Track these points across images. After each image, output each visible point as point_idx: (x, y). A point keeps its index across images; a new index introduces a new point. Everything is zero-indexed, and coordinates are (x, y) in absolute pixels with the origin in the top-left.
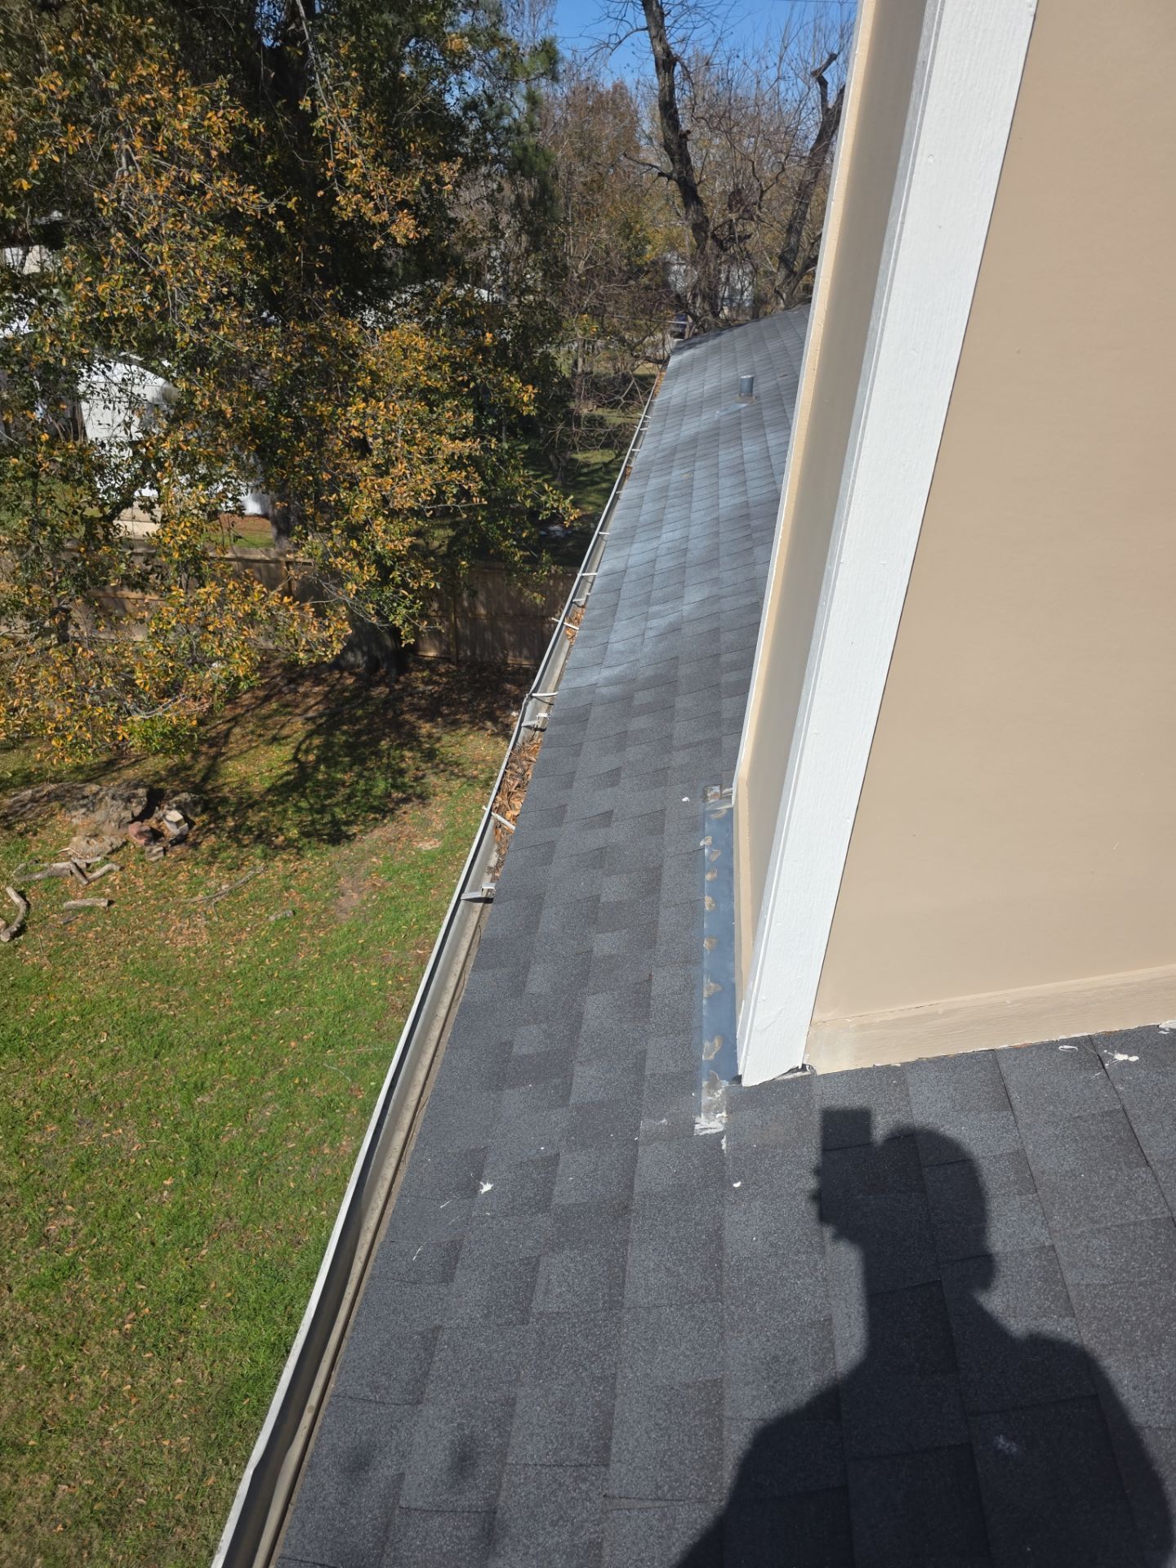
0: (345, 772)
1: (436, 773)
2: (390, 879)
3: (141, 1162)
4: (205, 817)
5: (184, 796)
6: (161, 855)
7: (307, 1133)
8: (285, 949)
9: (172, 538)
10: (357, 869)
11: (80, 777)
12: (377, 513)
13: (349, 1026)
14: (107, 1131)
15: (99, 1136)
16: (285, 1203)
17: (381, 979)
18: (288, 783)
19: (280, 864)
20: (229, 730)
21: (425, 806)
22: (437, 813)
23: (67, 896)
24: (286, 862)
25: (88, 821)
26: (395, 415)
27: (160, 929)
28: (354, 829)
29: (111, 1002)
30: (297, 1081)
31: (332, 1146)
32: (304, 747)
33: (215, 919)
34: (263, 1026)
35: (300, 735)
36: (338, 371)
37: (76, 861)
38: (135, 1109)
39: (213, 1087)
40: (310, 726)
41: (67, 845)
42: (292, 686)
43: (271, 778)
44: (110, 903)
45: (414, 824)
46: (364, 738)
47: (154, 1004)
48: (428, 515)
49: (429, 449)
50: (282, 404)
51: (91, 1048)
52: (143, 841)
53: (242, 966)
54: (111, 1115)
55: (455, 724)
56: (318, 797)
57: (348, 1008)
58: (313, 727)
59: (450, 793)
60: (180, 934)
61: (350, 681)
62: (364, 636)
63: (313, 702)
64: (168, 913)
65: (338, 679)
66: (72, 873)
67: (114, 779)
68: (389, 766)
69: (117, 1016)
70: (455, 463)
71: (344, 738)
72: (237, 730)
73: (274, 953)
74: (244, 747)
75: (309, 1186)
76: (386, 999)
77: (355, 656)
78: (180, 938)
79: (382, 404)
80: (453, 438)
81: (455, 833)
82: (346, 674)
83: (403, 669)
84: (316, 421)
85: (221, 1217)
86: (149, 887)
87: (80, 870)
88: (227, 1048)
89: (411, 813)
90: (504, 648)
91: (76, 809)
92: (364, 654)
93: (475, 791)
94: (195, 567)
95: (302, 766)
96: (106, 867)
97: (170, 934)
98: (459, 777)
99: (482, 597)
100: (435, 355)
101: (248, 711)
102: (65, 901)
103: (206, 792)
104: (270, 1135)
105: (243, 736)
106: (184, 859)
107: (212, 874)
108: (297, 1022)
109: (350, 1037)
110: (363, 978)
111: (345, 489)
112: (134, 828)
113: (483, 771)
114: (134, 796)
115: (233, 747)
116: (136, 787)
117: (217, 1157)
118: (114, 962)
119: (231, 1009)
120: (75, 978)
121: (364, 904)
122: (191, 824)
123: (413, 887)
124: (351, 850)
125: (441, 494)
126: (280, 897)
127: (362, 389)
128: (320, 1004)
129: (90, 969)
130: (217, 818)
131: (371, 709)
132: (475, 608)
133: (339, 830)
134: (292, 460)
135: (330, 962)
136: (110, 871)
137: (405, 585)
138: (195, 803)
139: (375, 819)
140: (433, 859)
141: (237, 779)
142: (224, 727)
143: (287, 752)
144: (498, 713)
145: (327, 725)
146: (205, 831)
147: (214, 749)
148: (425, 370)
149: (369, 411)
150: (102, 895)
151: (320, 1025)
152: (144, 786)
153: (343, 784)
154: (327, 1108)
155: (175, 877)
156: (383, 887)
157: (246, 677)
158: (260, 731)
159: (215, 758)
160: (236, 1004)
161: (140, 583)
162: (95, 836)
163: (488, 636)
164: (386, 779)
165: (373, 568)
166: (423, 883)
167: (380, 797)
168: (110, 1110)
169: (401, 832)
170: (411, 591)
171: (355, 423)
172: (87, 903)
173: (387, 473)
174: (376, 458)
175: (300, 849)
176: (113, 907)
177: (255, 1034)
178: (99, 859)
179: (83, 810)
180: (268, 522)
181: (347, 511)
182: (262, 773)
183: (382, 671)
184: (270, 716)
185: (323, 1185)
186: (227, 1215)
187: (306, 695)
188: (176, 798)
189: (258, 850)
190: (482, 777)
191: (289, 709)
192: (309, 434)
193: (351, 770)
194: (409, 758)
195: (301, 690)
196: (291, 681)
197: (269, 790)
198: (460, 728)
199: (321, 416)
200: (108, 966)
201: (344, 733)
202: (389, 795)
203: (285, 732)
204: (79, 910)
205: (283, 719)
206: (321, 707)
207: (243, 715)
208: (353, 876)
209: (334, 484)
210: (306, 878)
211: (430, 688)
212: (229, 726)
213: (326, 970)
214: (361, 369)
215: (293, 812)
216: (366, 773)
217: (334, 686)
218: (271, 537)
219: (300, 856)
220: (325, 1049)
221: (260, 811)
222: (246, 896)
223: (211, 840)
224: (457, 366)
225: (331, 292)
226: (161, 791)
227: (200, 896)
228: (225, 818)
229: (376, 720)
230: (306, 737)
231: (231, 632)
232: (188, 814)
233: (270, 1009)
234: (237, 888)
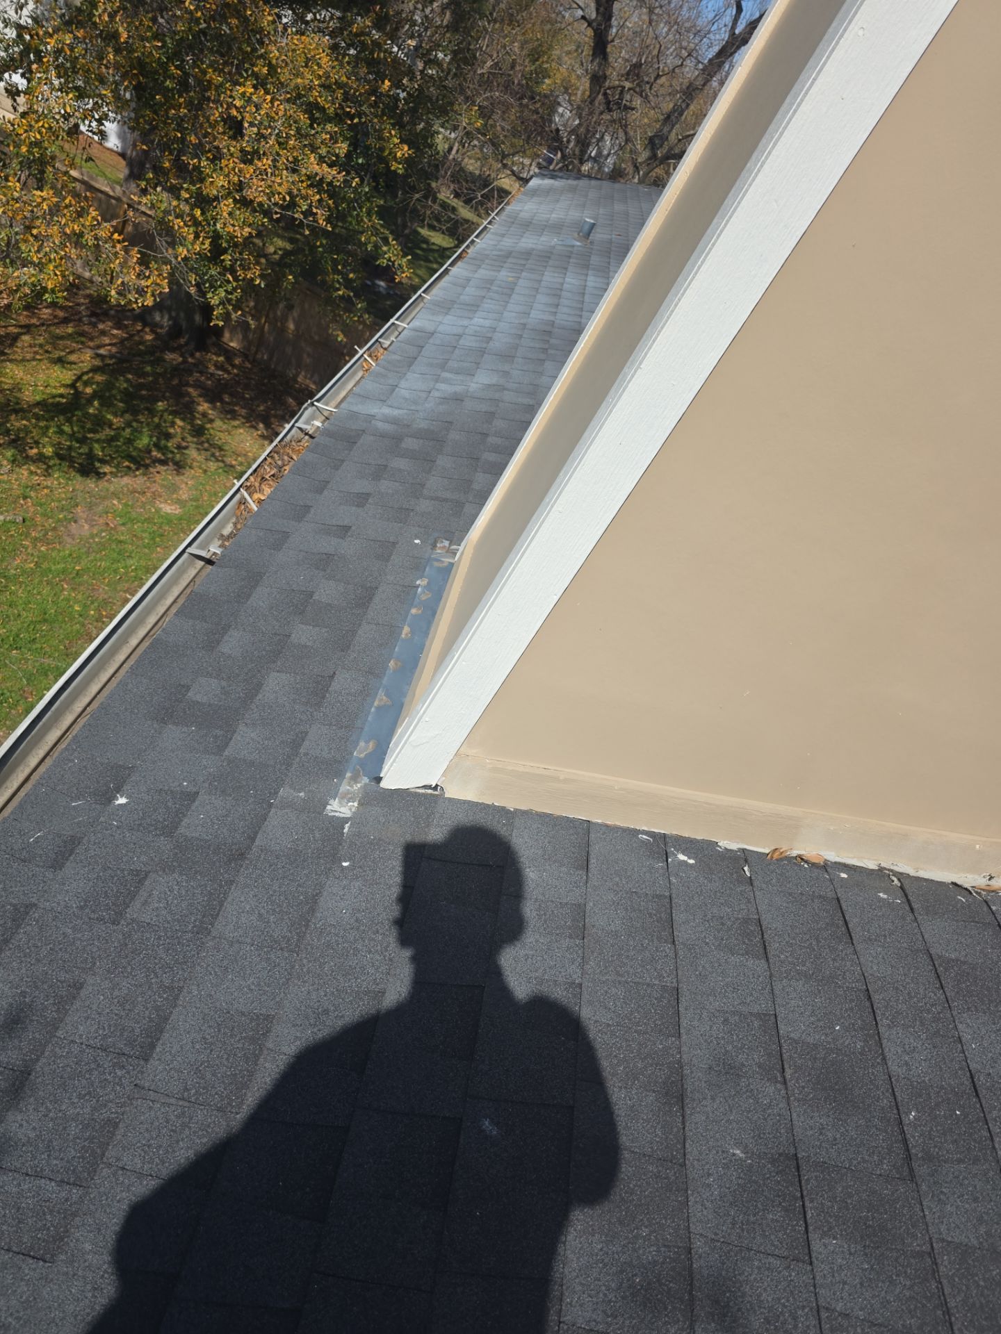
0: (116, 415)
1: (198, 449)
2: (123, 524)
8: (4, 549)
9: (26, 131)
10: (96, 504)
12: (229, 193)
13: (42, 637)
17: (85, 606)
18: (59, 404)
19: (26, 473)
20: (19, 335)
21: (179, 473)
22: (187, 484)
24: (31, 473)
26: (277, 114)
28: (107, 469)
32: (85, 378)
35: (86, 366)
36: (240, 49)
40: (97, 362)
42: (94, 320)
43: (44, 393)
45: (163, 486)
46: (144, 392)
48: (275, 217)
49: (296, 160)
50: (176, 55)
55: (233, 415)
56: (83, 427)
57: (45, 621)
58: (100, 364)
59: (205, 471)
61: (149, 337)
62: (176, 301)
63: (107, 341)
65: (139, 331)
68: (158, 426)
70: (316, 183)
71: (125, 385)
72: (26, 338)
74: (28, 356)
76: (83, 625)
77: (162, 317)
79: (269, 97)
80: (322, 160)
81: (197, 507)
82: (147, 330)
83: (202, 346)
84: (205, 86)
89: (164, 474)
90: (298, 367)
92: (170, 318)
94: (39, 168)
95: (78, 394)
98: (218, 460)
99: (295, 313)
100: (334, 77)
101: (43, 325)
105: (31, 346)
109: (38, 646)
110: (68, 600)
111: (208, 159)
115: (18, 352)
121: (92, 536)
123: (142, 539)
124: (97, 486)
125: (293, 205)
126: (15, 502)
127: (256, 76)
128: (20, 608)
131: (160, 370)
132: (287, 320)
133: (92, 464)
134: (167, 111)
135: (42, 575)
137: (232, 271)
139: (128, 467)
140: (170, 522)
141: (11, 381)
142: (14, 330)
143: (68, 376)
144: (272, 419)
145: (114, 367)
148: (320, 86)
149: (254, 98)
151: (14, 626)
153: (110, 425)
156: (115, 529)
157: (53, 291)
158: (49, 348)
163: (289, 349)
164: (151, 437)
165: (208, 242)
166: (153, 539)
167: (140, 450)
169: (148, 488)
170: (236, 279)
171: (238, 103)
173: (251, 162)
174: (246, 144)
175: (49, 467)
180: (123, 163)
181: (202, 180)
182: (36, 385)
183: (182, 341)
184: (62, 338)
187: (103, 333)
189: (9, 454)
191: (83, 339)
192: (192, 94)
193: (122, 416)
194: (179, 426)
195: (101, 326)
196: (93, 314)
197: (38, 404)
198: (234, 419)
199: (209, 82)
201: (127, 381)
202: (149, 452)
203: (73, 358)
205: (74, 345)
206: (114, 350)
207: (37, 326)
208: (90, 508)
209: (199, 150)
210: (46, 495)
211: (221, 373)
212: (20, 330)
213: (36, 581)
214: (261, 56)
215: (55, 433)
216: (134, 424)
217: (132, 336)
218: (122, 176)
219: (47, 473)
220: (11, 648)
221: (23, 419)
224: (348, 97)
229: (161, 381)
230: (91, 371)
231: (54, 243)
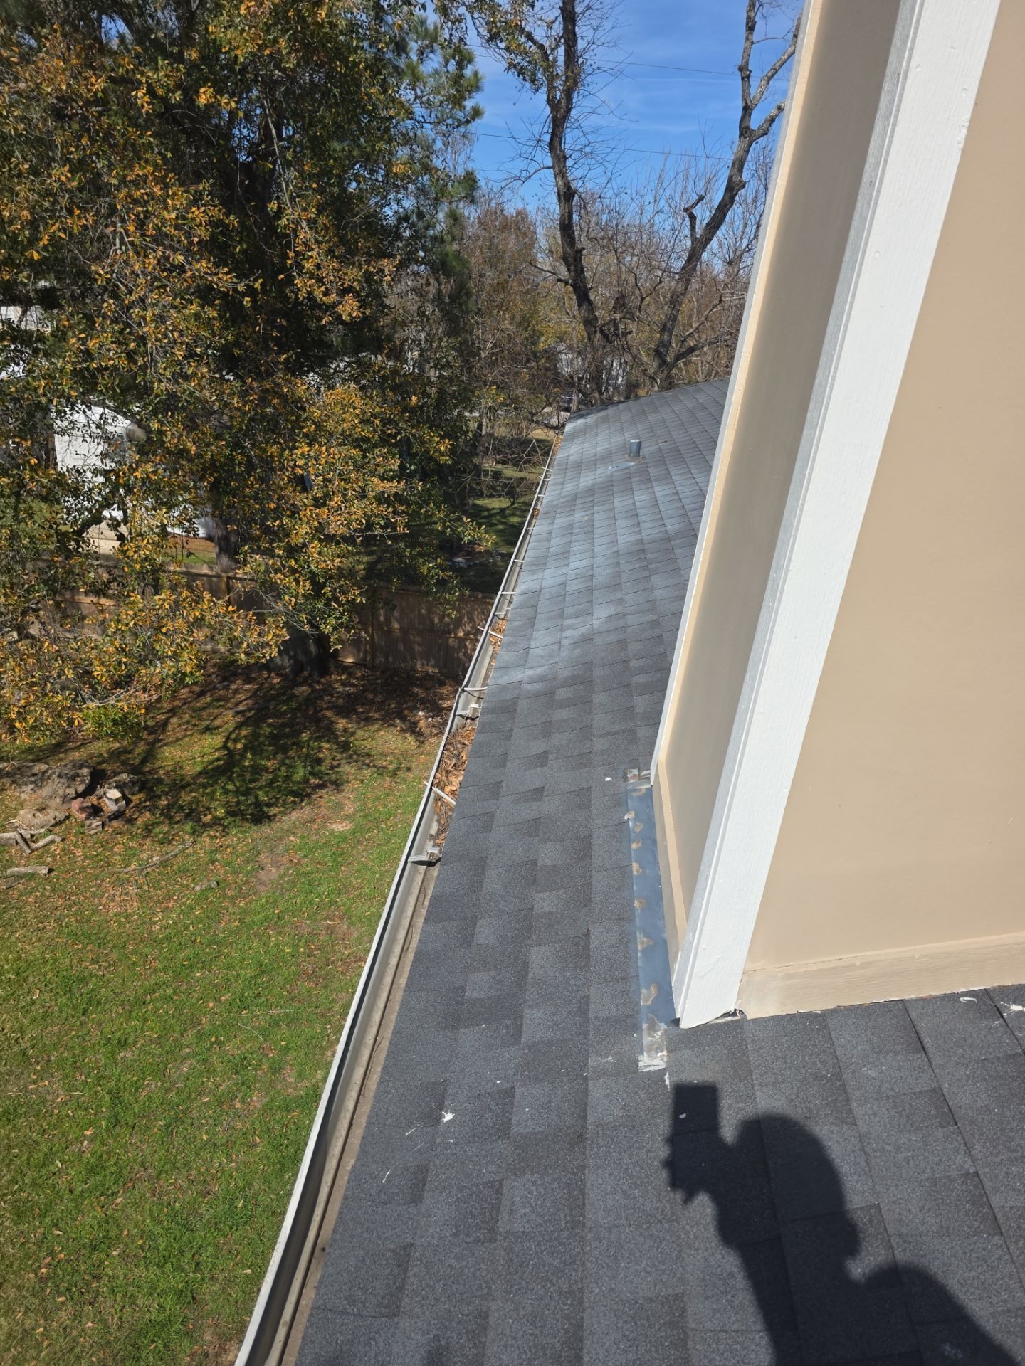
0: (269, 759)
1: (350, 763)
2: (305, 856)
3: (64, 1113)
4: (141, 795)
5: (124, 777)
6: (100, 829)
7: (221, 1088)
8: (208, 917)
9: (135, 552)
10: (276, 846)
11: (30, 757)
12: (314, 537)
13: (264, 989)
14: (34, 1082)
15: (26, 1087)
16: (197, 1154)
17: (294, 946)
18: (218, 767)
19: (207, 840)
20: (168, 719)
21: (339, 791)
22: (349, 799)
23: (11, 863)
24: (213, 838)
25: (34, 796)
26: (334, 458)
27: (94, 896)
28: (275, 810)
29: (45, 961)
30: (213, 1039)
31: (243, 1101)
32: (233, 736)
33: (146, 887)
34: (185, 987)
35: (231, 726)
36: (287, 420)
37: (22, 831)
38: (61, 1062)
39: (135, 1043)
40: (239, 719)
41: (15, 817)
42: (225, 684)
43: (202, 763)
44: (50, 871)
45: (329, 808)
47: (85, 964)
48: (357, 541)
49: (362, 487)
50: (236, 445)
51: (24, 1004)
52: (84, 816)
53: (167, 931)
54: (38, 1068)
55: (368, 721)
56: (244, 781)
57: (263, 972)
58: (243, 719)
59: (362, 781)
60: (113, 900)
61: (276, 681)
62: (296, 642)
63: (243, 698)
64: (102, 881)
65: (266, 679)
66: (17, 843)
67: (61, 760)
68: (308, 755)
69: (51, 974)
70: (382, 499)
71: (269, 730)
72: (174, 720)
73: (198, 920)
74: (180, 735)
75: (221, 1139)
76: (298, 965)
77: (282, 660)
78: (112, 904)
79: (324, 448)
80: (382, 478)
81: (365, 817)
83: (324, 672)
84: (266, 460)
85: (136, 1167)
86: (86, 857)
87: (25, 840)
88: (150, 1007)
89: (326, 798)
90: (413, 657)
91: (26, 785)
92: (291, 658)
93: (384, 780)
94: (153, 578)
95: (231, 753)
96: (49, 838)
97: (104, 901)
98: (370, 767)
99: (397, 613)
100: (369, 410)
101: (185, 704)
102: (9, 867)
103: (143, 774)
104: (187, 1090)
105: (180, 725)
106: (120, 833)
107: (145, 847)
108: (216, 985)
109: (264, 999)
110: (277, 945)
111: (288, 516)
112: (76, 804)
113: (391, 762)
114: (78, 775)
115: (170, 735)
116: (81, 767)
117: (136, 1109)
118: (51, 925)
119: (156, 971)
120: (13, 939)
121: (281, 877)
122: (129, 802)
123: (326, 863)
124: (272, 829)
125: (370, 526)
126: (206, 870)
127: (306, 436)
128: (237, 968)
129: (27, 931)
130: (153, 797)
131: (294, 705)
132: (391, 623)
133: (261, 810)
134: (243, 491)
136: (52, 842)
137: (336, 600)
138: (133, 783)
139: (294, 802)
140: (345, 839)
141: (172, 762)
142: (163, 717)
143: (218, 740)
144: (406, 712)
145: (253, 719)
146: (140, 808)
147: (153, 736)
148: (360, 422)
149: (312, 454)
150: (43, 863)
151: (237, 987)
152: (87, 767)
153: (266, 770)
154: (240, 1065)
155: (111, 849)
156: (298, 863)
157: (192, 674)
158: (195, 721)
159: (152, 744)
160: (160, 966)
161: (99, 590)
162: (41, 810)
163: (401, 646)
164: (305, 767)
165: (307, 584)
166: (336, 860)
167: (300, 783)
168: (38, 1063)
169: (317, 814)
170: (340, 604)
171: (300, 463)
172: (29, 870)
173: (324, 504)
174: (316, 492)
175: (225, 827)
176: (53, 874)
177: (176, 994)
178: (43, 831)
179: (31, 786)
180: (213, 544)
181: (288, 535)
182: (194, 758)
183: (306, 673)
184: (204, 709)
185: (233, 1138)
186: (142, 1165)
187: (236, 691)
188: (116, 778)
189: (188, 827)
190: (391, 767)
191: (222, 703)
192: (258, 470)
193: (274, 758)
194: (326, 749)
195: (233, 687)
196: (224, 679)
197: (200, 773)
198: (373, 724)
199: (271, 456)
200: (45, 927)
201: (270, 725)
202: (307, 781)
203: (217, 723)
204: (21, 876)
205: (216, 711)
206: (250, 702)
207: (181, 707)
208: (272, 852)
209: (278, 512)
210: (231, 853)
211: (347, 689)
212: (167, 715)
213: (244, 937)
214: (306, 419)
215: (221, 794)
216: (287, 761)
217: (262, 684)
218: (214, 555)
219: (225, 831)
220: (240, 1009)
221: (191, 792)
222: (175, 867)
223: (147, 816)
224: (386, 422)
225: (285, 356)
226: (104, 771)
227: (133, 866)
228: (159, 797)
229: (298, 715)
230: (236, 728)
231: (182, 633)
232: (127, 792)
233: (192, 971)
234: (166, 861)
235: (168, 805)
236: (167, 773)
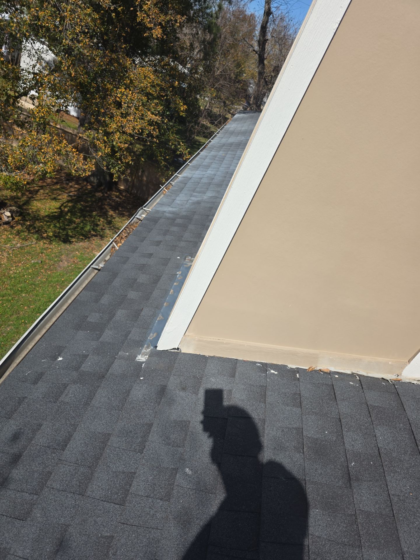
0: (77, 218)
1: (109, 230)
2: (80, 261)
4: (19, 218)
5: (14, 208)
8: (34, 274)
9: (38, 113)
10: (70, 254)
12: (118, 130)
18: (55, 215)
19: (42, 243)
20: (39, 190)
21: (102, 240)
24: (44, 243)
26: (134, 98)
28: (73, 240)
30: (23, 321)
32: (65, 205)
33: (11, 255)
34: (17, 298)
35: (65, 200)
36: (119, 75)
40: (69, 198)
42: (67, 182)
43: (49, 212)
45: (96, 245)
46: (88, 209)
48: (136, 138)
49: (143, 115)
50: (94, 79)
53: (16, 275)
55: (122, 215)
56: (64, 224)
58: (71, 199)
61: (89, 187)
62: (98, 172)
63: (73, 190)
65: (85, 185)
68: (93, 221)
70: (151, 123)
71: (80, 207)
72: (42, 191)
73: (29, 274)
74: (42, 198)
77: (94, 179)
79: (131, 92)
80: (153, 114)
82: (88, 184)
83: (110, 189)
84: (105, 90)
89: (96, 241)
92: (97, 179)
94: (43, 126)
95: (62, 212)
99: (146, 174)
100: (156, 82)
101: (48, 185)
103: (23, 209)
104: (7, 337)
105: (43, 194)
106: (7, 231)
107: (16, 239)
108: (30, 301)
111: (108, 117)
115: (38, 196)
119: (7, 289)
121: (68, 267)
122: (13, 219)
124: (70, 247)
125: (141, 134)
126: (38, 255)
127: (125, 84)
128: (40, 297)
130: (24, 220)
131: (93, 200)
132: (143, 177)
133: (68, 238)
134: (92, 101)
135: (49, 283)
137: (120, 159)
138: (17, 212)
139: (82, 239)
141: (36, 208)
142: (37, 188)
143: (57, 204)
145: (75, 200)
146: (17, 223)
147: (31, 195)
148: (150, 86)
149: (125, 93)
151: (38, 305)
153: (75, 222)
156: (77, 263)
157: (50, 173)
158: (50, 194)
159: (30, 198)
160: (9, 288)
161: (22, 125)
163: (144, 188)
164: (91, 226)
165: (109, 149)
167: (86, 231)
169: (90, 246)
170: (122, 163)
171: (119, 95)
173: (125, 117)
174: (123, 110)
175: (51, 240)
177: (13, 300)
180: (78, 121)
181: (107, 126)
182: (46, 209)
183: (102, 188)
184: (55, 190)
187: (71, 187)
188: (11, 208)
189: (35, 236)
191: (64, 190)
192: (101, 93)
193: (79, 219)
194: (102, 221)
195: (70, 184)
196: (68, 180)
197: (47, 216)
199: (108, 88)
201: (81, 205)
202: (90, 232)
203: (59, 197)
205: (60, 192)
206: (76, 193)
207: (46, 186)
208: (67, 256)
209: (104, 115)
210: (50, 251)
211: (118, 199)
212: (39, 188)
213: (46, 286)
214: (127, 77)
215: (53, 227)
216: (84, 222)
217: (83, 187)
218: (77, 126)
219: (50, 243)
220: (37, 313)
221: (41, 222)
222: (26, 251)
223: (19, 227)
224: (162, 89)
225: (125, 45)
226: (6, 203)
227: (8, 245)
228: (27, 221)
229: (94, 204)
230: (67, 202)
231: (50, 154)
232: (14, 215)
233: (21, 293)
234: (23, 247)
235: (30, 225)
236: (32, 212)
